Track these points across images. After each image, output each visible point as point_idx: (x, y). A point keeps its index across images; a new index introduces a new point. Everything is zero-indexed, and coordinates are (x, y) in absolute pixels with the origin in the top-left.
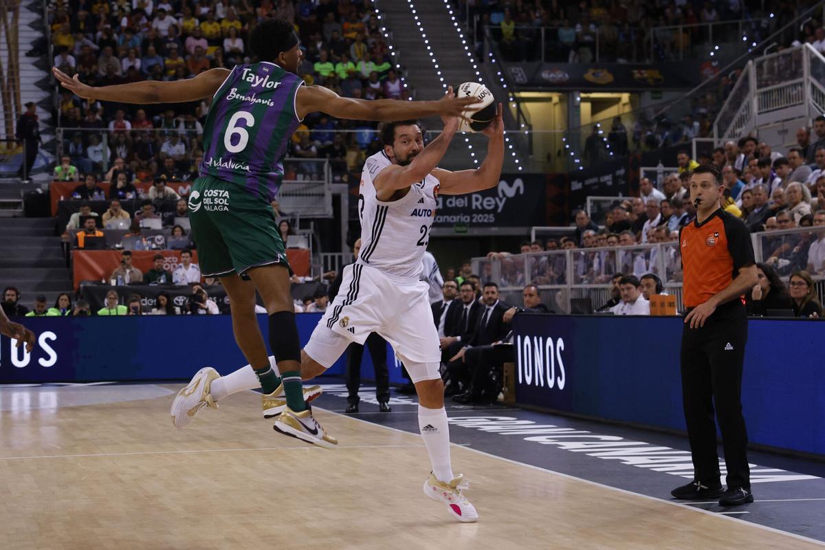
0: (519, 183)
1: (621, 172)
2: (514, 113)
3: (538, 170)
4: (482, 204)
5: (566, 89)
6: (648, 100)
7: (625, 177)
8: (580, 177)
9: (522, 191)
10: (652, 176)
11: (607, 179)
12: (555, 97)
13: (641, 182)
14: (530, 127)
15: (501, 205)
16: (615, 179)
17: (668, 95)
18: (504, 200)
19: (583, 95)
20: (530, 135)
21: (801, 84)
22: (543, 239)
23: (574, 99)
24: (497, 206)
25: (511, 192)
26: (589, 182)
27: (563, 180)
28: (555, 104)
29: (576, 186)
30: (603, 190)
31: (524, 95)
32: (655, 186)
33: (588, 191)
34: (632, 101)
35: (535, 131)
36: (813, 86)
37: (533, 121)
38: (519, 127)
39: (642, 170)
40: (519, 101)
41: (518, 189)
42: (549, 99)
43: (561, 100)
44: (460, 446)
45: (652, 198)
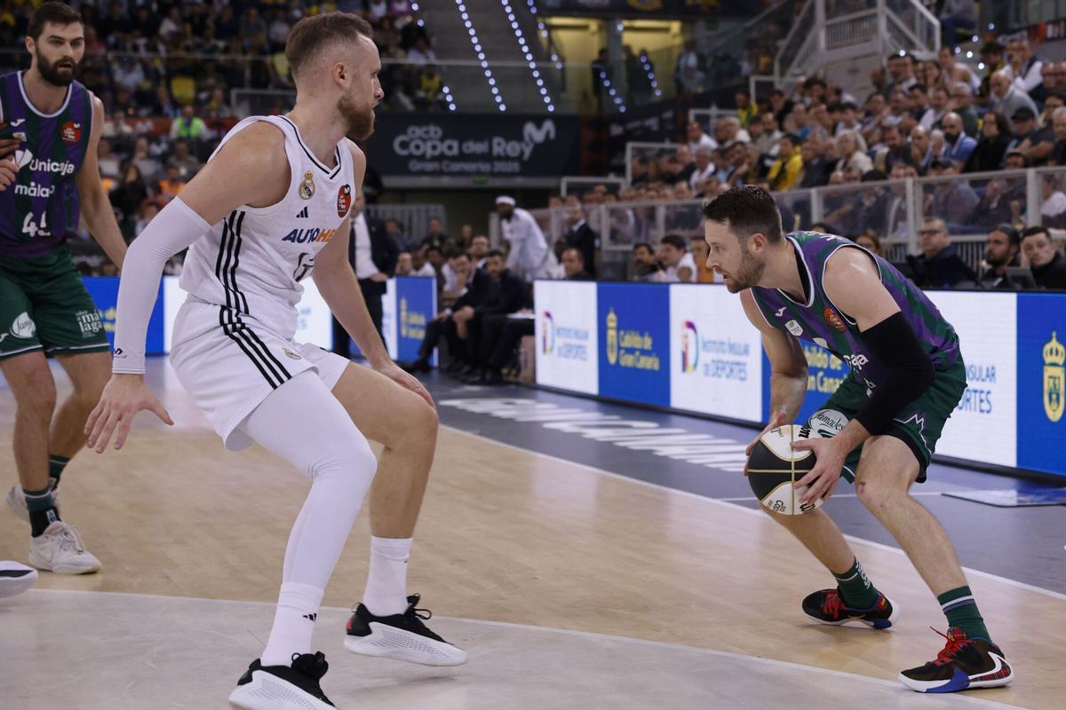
0: (549, 126)
1: (668, 115)
2: (545, 43)
3: (572, 109)
4: (505, 150)
5: (607, 16)
6: (701, 31)
7: (674, 120)
8: (622, 120)
9: (552, 135)
10: (703, 121)
11: (652, 123)
12: (593, 25)
13: (689, 128)
14: (562, 59)
15: (528, 151)
16: (662, 123)
17: (724, 26)
18: (531, 146)
19: (626, 23)
20: (563, 70)
21: (875, 16)
22: (579, 192)
23: (615, 27)
24: (522, 153)
25: (539, 136)
26: (631, 125)
27: (601, 122)
28: (593, 34)
29: (616, 130)
30: (647, 135)
31: (556, 21)
32: (707, 132)
33: (629, 136)
34: (683, 30)
35: (570, 64)
36: (889, 20)
37: (567, 52)
38: (549, 59)
39: (692, 113)
40: (550, 28)
41: (548, 133)
42: (585, 28)
43: (600, 28)
44: (468, 434)
45: (702, 146)
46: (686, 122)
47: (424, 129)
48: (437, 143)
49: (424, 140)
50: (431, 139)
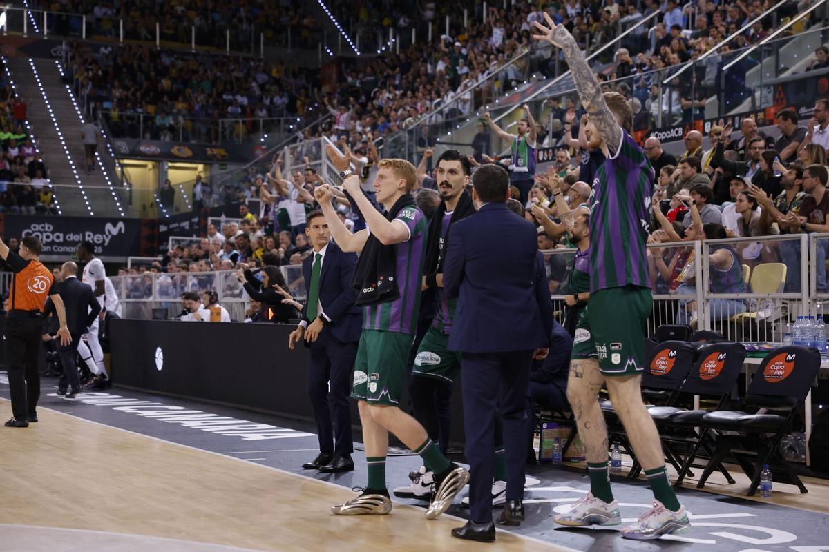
0: (121, 225)
1: (195, 220)
2: (119, 174)
3: (136, 216)
4: (93, 239)
5: (159, 159)
6: (216, 169)
7: (198, 224)
8: (166, 222)
9: (123, 231)
10: (217, 224)
11: (186, 225)
12: (150, 164)
13: (209, 228)
14: (130, 185)
15: (107, 241)
16: (191, 225)
17: (230, 167)
18: (110, 236)
19: (170, 164)
20: (130, 191)
21: (320, 164)
22: (137, 266)
23: (163, 166)
24: (104, 241)
25: (115, 231)
26: (172, 226)
27: (154, 224)
28: (150, 170)
29: (163, 228)
30: (183, 232)
31: (126, 162)
32: (219, 231)
33: (171, 232)
34: (205, 169)
35: (134, 188)
36: (329, 168)
37: (133, 181)
38: (122, 185)
39: (210, 219)
40: (122, 166)
41: (120, 229)
42: (145, 166)
43: (154, 167)
44: (64, 414)
45: (215, 239)
46: (206, 225)
47: (43, 225)
48: (50, 234)
49: (41, 233)
50: (46, 232)
